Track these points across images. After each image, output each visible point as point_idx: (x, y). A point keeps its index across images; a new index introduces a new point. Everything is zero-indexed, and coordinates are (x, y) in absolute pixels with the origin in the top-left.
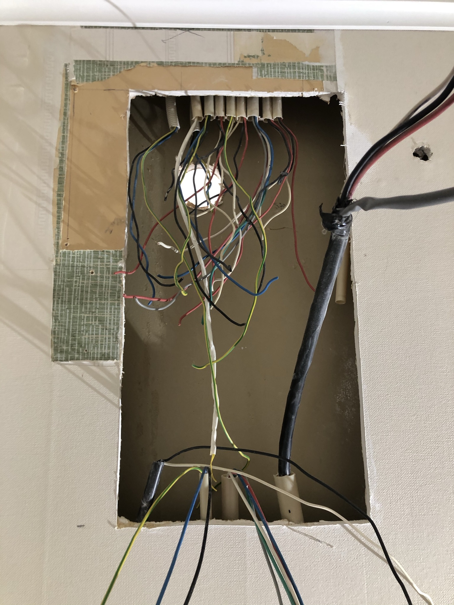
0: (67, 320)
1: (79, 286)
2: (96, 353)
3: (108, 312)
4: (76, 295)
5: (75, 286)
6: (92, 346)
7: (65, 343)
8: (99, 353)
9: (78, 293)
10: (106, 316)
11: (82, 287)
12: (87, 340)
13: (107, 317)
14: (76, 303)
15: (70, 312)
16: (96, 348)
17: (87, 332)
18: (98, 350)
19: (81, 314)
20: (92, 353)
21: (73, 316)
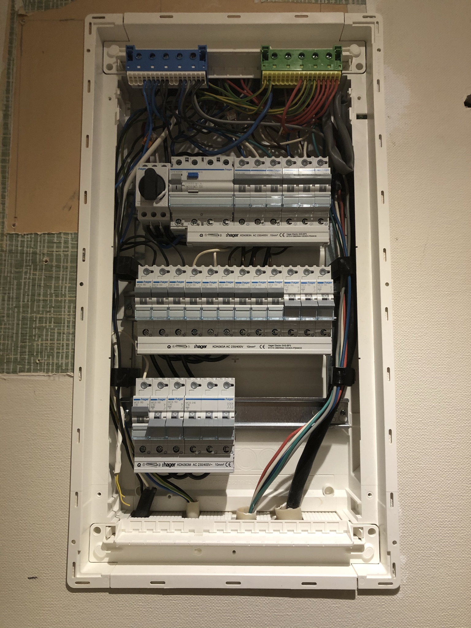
0: (15, 322)
1: (29, 279)
2: (51, 363)
3: (66, 312)
4: (26, 290)
5: (25, 278)
6: (46, 355)
7: (13, 350)
8: (55, 363)
9: (29, 289)
10: (63, 316)
11: (34, 279)
12: (40, 347)
13: (64, 318)
14: (26, 300)
15: (19, 312)
16: (51, 357)
17: (40, 337)
18: (53, 360)
19: (32, 315)
20: (46, 363)
21: (22, 316)
